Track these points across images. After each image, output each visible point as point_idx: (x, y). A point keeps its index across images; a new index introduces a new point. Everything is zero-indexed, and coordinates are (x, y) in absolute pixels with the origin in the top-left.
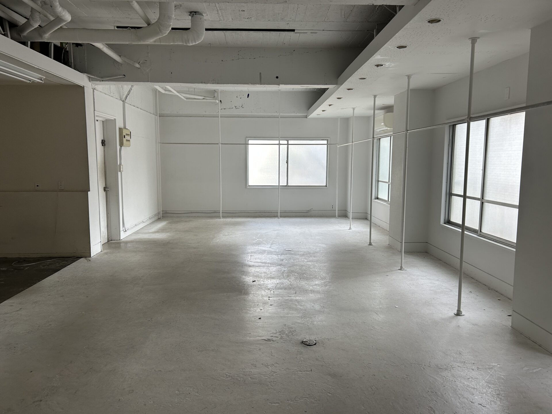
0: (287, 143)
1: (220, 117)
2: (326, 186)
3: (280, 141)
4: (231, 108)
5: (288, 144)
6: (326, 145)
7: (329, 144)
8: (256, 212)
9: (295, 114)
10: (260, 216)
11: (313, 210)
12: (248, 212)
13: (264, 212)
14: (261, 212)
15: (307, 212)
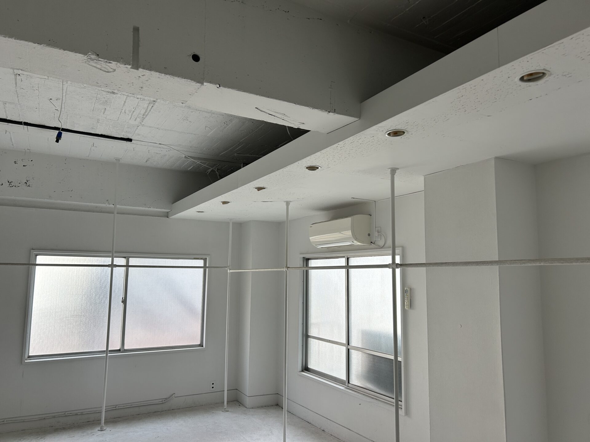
0: (125, 264)
2: (201, 345)
3: (114, 259)
5: (128, 266)
6: (202, 270)
7: (208, 267)
8: (44, 419)
9: (147, 209)
10: (52, 427)
11: (175, 396)
12: (22, 421)
13: (64, 415)
14: (57, 417)
15: (163, 402)
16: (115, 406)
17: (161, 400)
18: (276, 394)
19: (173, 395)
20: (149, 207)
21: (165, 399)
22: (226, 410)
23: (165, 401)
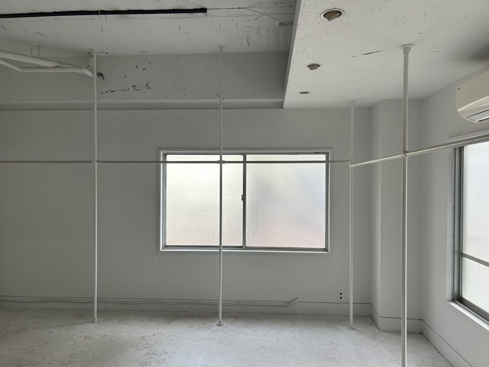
0: (242, 160)
1: (97, 110)
2: (326, 250)
3: (223, 156)
4: (125, 89)
5: (245, 162)
6: (324, 164)
7: (330, 162)
8: (178, 304)
9: (257, 100)
10: (185, 312)
11: (298, 301)
12: (160, 303)
13: (194, 303)
14: (188, 304)
15: (286, 305)
16: (239, 302)
17: (284, 303)
18: (420, 320)
19: (296, 299)
20: (259, 98)
21: (287, 303)
22: (351, 327)
23: (287, 305)
